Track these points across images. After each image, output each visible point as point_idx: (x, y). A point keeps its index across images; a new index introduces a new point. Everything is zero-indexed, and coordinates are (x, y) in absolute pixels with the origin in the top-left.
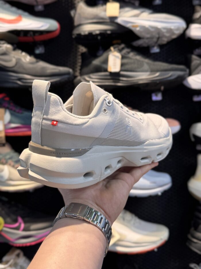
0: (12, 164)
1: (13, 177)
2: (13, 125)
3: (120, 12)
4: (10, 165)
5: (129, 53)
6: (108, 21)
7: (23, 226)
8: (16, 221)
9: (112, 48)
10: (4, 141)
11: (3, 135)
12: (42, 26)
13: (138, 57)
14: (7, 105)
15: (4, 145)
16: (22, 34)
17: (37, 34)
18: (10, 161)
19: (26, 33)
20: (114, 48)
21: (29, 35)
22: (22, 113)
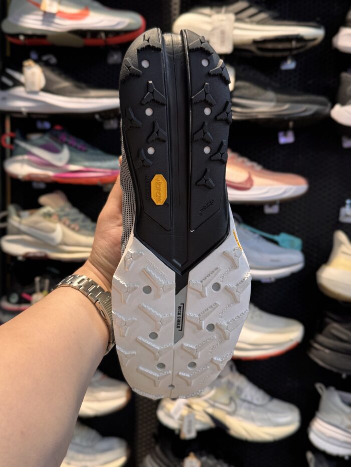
0: (68, 222)
1: (68, 240)
2: (73, 167)
4: (64, 224)
12: (118, 24)
14: (65, 139)
16: (89, 36)
17: (111, 36)
18: (64, 219)
19: (95, 33)
21: (99, 37)
22: (85, 151)
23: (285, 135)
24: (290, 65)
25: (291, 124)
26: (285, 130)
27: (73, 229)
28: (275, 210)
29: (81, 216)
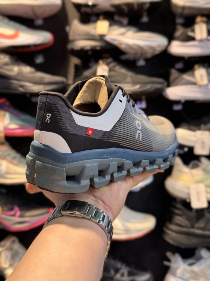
0: (10, 160)
1: (10, 171)
2: (13, 126)
3: (109, 30)
4: (8, 160)
5: (115, 66)
6: (98, 38)
7: (18, 213)
8: (12, 209)
9: (101, 62)
10: (3, 140)
11: (2, 135)
12: (37, 41)
13: (123, 71)
15: (3, 144)
18: (8, 158)
20: (103, 62)
23: (141, 103)
25: (144, 97)
26: (140, 100)
27: (14, 164)
29: (18, 156)
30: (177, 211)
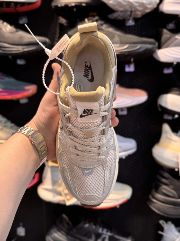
5: (102, 25)
9: (86, 20)
13: (111, 30)
16: (4, 5)
21: (11, 6)
23: (129, 66)
24: (131, 23)
25: (132, 60)
26: (129, 63)
28: (125, 113)
29: (4, 120)
30: (164, 180)
